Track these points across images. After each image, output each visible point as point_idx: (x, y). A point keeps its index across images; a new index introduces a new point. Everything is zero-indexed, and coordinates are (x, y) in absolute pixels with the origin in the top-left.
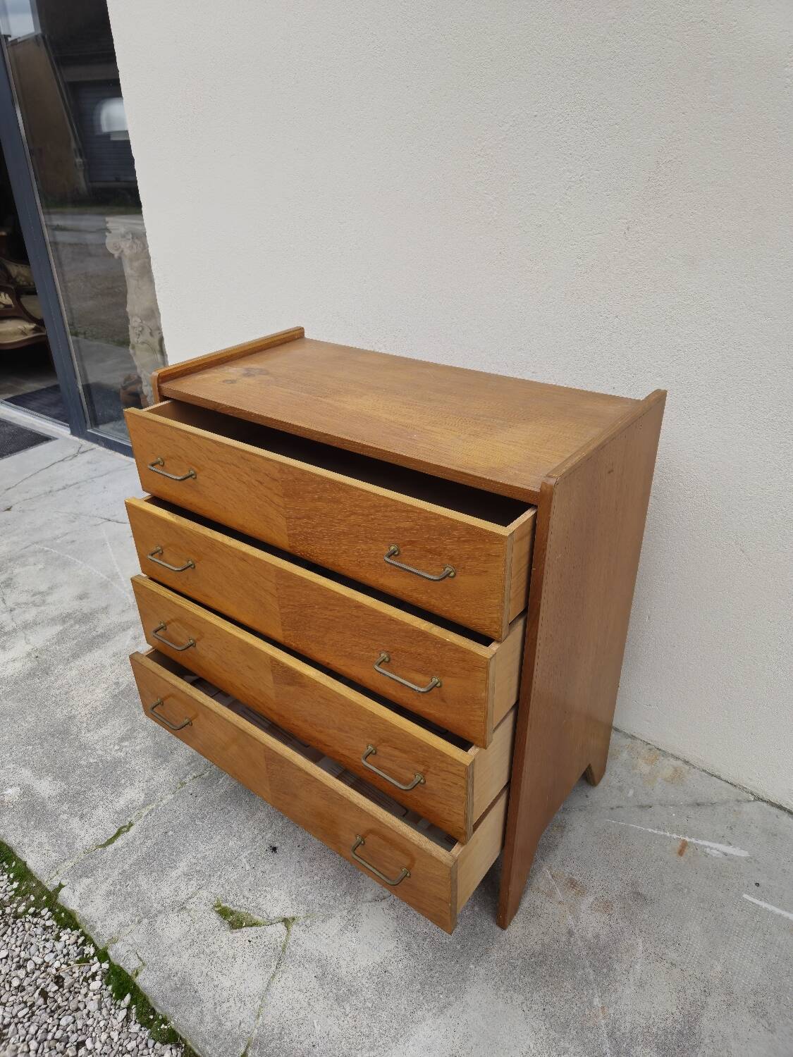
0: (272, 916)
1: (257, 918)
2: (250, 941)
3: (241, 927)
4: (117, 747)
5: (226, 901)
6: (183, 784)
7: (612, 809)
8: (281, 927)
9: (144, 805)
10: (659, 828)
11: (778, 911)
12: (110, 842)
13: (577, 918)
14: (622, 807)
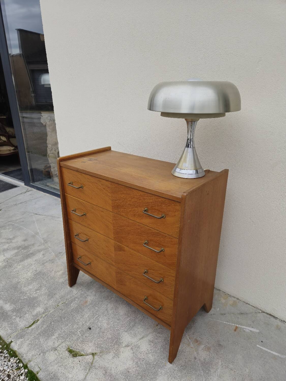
0: (88, 353)
1: (82, 353)
2: (80, 361)
3: (76, 356)
4: (35, 293)
5: (72, 347)
6: (58, 306)
7: (211, 315)
8: (91, 356)
9: (43, 313)
10: (228, 322)
11: (269, 351)
12: (30, 326)
13: (198, 353)
14: (215, 314)
